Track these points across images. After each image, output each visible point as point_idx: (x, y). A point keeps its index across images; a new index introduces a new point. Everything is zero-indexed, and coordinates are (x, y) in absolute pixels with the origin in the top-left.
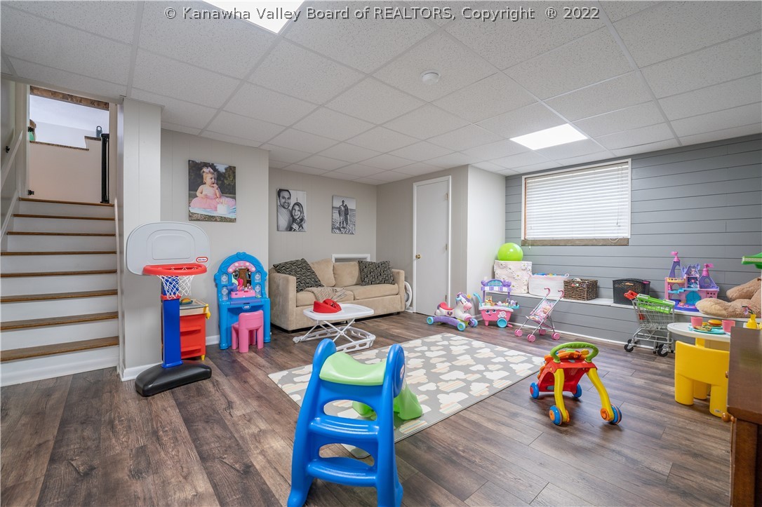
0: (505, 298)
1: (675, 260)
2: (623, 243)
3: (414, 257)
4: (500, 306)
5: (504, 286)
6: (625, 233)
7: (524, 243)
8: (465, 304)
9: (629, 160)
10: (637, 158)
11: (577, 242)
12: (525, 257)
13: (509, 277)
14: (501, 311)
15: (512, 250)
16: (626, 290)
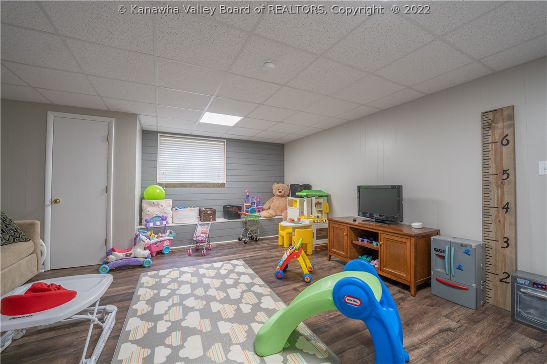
0: (163, 230)
1: (247, 194)
2: (222, 185)
3: (48, 202)
4: (162, 237)
5: (163, 220)
6: (222, 180)
7: (166, 186)
8: (146, 241)
9: (225, 141)
10: (229, 141)
11: (198, 185)
12: (167, 196)
13: (161, 213)
14: (165, 240)
15: (158, 191)
16: (232, 212)
